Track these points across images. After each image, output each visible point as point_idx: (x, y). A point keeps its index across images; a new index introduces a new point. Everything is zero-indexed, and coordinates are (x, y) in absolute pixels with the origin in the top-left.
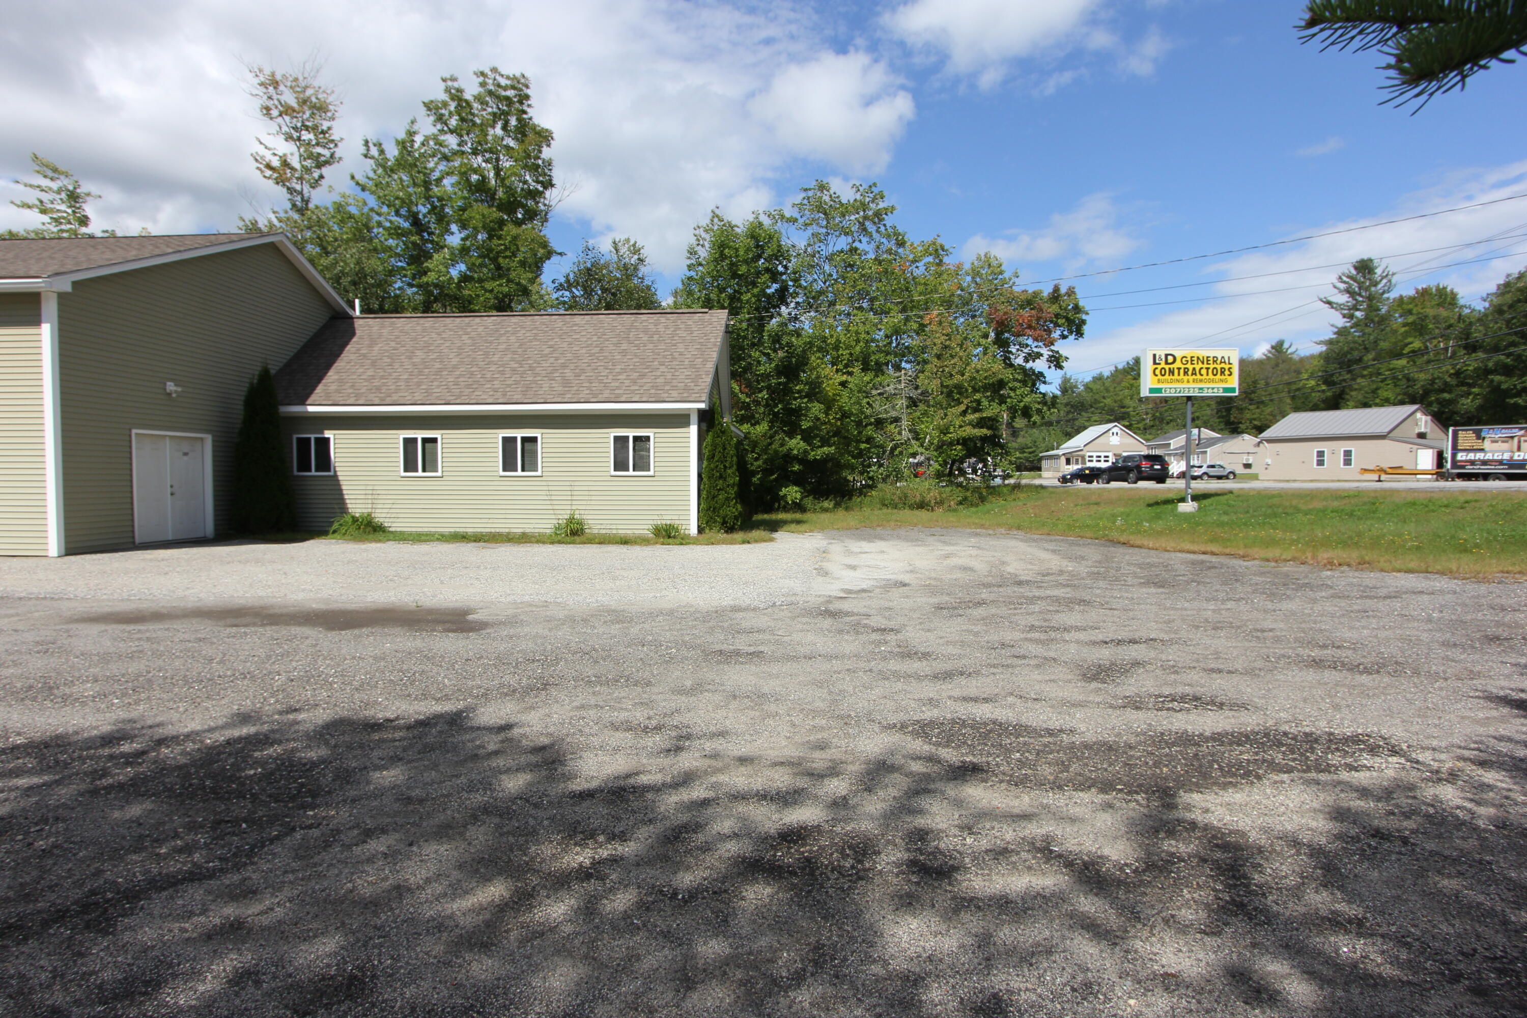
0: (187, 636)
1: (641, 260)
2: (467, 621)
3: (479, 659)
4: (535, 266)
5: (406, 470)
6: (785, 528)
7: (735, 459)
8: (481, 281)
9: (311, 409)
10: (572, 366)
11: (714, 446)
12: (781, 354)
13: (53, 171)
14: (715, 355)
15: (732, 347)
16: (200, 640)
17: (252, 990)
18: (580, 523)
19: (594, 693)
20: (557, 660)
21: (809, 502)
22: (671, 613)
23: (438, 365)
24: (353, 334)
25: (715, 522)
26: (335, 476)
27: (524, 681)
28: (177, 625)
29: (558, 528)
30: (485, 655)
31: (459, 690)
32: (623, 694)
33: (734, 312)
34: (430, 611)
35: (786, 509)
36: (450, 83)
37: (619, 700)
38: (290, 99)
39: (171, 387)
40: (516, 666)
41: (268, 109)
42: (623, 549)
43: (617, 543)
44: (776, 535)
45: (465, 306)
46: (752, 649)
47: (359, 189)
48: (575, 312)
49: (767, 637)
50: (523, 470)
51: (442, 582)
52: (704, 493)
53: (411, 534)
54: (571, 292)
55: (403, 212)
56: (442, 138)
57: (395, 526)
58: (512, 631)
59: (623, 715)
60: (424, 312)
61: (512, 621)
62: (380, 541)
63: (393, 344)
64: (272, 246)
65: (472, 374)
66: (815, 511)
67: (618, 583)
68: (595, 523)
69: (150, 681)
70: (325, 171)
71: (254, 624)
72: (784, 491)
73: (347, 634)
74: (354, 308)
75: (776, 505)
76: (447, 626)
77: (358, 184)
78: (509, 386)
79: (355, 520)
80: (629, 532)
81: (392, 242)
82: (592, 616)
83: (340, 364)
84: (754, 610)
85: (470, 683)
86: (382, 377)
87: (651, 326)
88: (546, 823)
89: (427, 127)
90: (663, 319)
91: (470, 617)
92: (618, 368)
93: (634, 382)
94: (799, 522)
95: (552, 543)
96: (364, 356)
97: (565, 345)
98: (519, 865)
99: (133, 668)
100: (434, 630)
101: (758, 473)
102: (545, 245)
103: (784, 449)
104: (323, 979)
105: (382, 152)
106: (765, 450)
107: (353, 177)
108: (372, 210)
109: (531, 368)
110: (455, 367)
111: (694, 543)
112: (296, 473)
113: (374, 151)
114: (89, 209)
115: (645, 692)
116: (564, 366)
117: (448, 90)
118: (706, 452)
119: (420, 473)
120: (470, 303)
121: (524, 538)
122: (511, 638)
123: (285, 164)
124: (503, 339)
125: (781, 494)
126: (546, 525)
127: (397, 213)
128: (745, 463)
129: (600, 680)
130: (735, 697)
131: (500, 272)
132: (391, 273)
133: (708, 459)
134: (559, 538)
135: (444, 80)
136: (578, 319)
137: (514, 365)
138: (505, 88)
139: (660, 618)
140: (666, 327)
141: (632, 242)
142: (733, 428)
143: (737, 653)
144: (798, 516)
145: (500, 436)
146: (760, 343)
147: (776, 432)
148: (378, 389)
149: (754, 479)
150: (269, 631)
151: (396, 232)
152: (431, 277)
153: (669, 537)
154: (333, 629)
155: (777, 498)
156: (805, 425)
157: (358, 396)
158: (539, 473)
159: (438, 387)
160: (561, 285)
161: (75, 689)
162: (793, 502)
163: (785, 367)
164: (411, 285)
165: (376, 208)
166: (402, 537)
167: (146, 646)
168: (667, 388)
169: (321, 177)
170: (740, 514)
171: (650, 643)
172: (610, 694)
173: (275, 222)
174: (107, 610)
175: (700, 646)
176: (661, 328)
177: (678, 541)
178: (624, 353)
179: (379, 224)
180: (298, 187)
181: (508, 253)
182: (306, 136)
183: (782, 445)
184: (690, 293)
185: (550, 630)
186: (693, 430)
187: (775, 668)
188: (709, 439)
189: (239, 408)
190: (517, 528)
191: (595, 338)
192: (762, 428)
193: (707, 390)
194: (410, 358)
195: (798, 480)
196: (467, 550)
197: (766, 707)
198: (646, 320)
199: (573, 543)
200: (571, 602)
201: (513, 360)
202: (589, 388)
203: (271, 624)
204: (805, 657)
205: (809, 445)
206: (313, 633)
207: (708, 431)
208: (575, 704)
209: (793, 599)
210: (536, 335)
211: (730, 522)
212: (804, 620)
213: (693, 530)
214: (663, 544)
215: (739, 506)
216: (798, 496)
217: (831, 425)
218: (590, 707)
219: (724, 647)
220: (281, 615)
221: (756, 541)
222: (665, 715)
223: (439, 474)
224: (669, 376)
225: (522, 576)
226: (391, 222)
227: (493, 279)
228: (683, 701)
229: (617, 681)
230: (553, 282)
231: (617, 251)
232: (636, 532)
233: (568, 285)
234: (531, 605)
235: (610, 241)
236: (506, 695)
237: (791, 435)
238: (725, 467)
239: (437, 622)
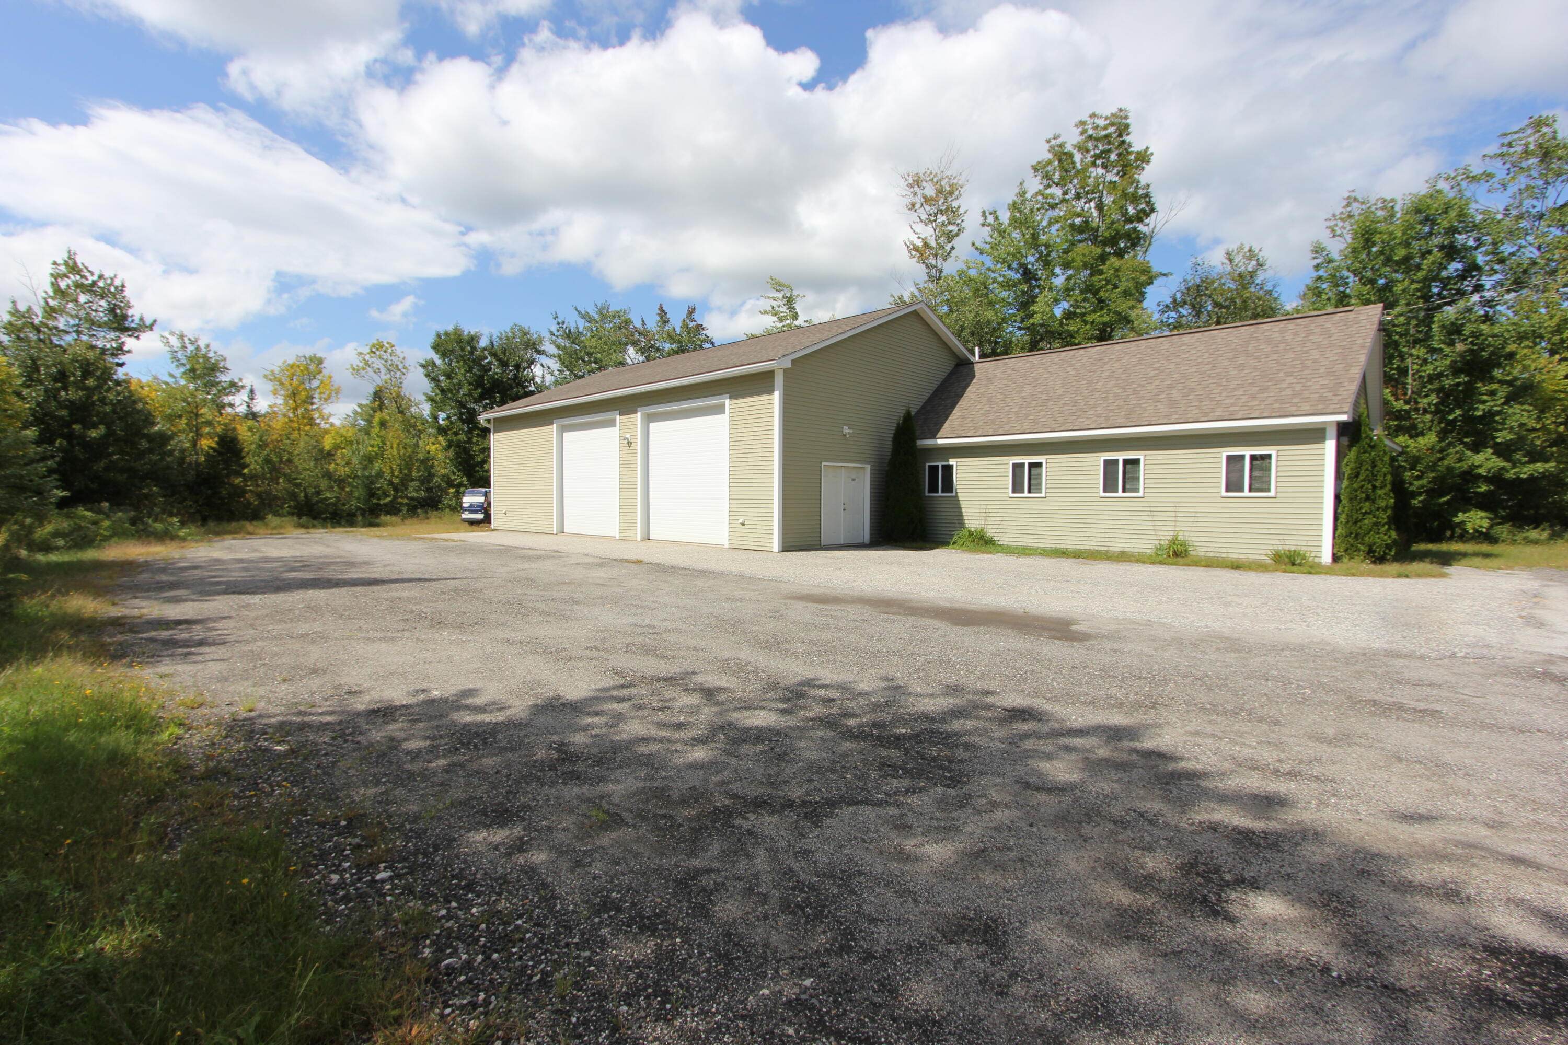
0: (855, 617)
1: (1260, 265)
2: (1070, 631)
3: (1085, 667)
4: (1137, 293)
5: (1014, 492)
6: (1464, 561)
7: (1389, 477)
8: (1083, 315)
9: (940, 441)
10: (1180, 387)
11: (1360, 463)
12: (1460, 347)
13: (778, 285)
14: (1362, 359)
15: (1386, 346)
16: (864, 621)
17: (912, 905)
18: (1183, 544)
19: (1210, 721)
20: (1166, 681)
21: (1503, 531)
22: (1301, 648)
23: (1044, 397)
24: (974, 377)
25: (1358, 550)
26: (957, 496)
27: (1131, 696)
28: (849, 608)
29: (1159, 549)
30: (1090, 665)
31: (1067, 694)
32: (1245, 729)
33: (1389, 306)
34: (1036, 618)
35: (1463, 537)
36: (1053, 142)
37: (1241, 734)
38: (930, 191)
39: (846, 430)
40: (1122, 680)
41: (913, 205)
42: (1235, 574)
43: (1227, 567)
44: (1447, 570)
45: (1067, 340)
46: (1422, 706)
47: (978, 253)
48: (1181, 331)
49: (1444, 693)
50: (1124, 491)
51: (1046, 593)
52: (1343, 518)
53: (1016, 547)
54: (1178, 312)
55: (1015, 265)
56: (1049, 191)
57: (1003, 540)
58: (1116, 646)
59: (1247, 752)
60: (1030, 351)
61: (1113, 636)
62: (990, 553)
63: (1005, 382)
64: (915, 314)
65: (1076, 402)
66: (1514, 542)
67: (1230, 609)
68: (1201, 545)
69: (834, 647)
70: (955, 242)
71: (899, 614)
72: (1461, 517)
73: (968, 629)
74: (973, 354)
75: (1448, 533)
76: (1053, 633)
77: (977, 249)
78: (1112, 411)
79: (971, 534)
80: (1241, 556)
81: (1005, 294)
82: (1202, 641)
83: (963, 403)
84: (1422, 658)
85: (1078, 689)
86: (997, 411)
87: (1276, 335)
88: (1163, 842)
89: (1034, 185)
90: (1291, 325)
91: (1074, 628)
92: (1233, 384)
93: (1253, 397)
94: (1486, 556)
95: (1153, 563)
96: (982, 394)
97: (1172, 366)
98: (1136, 877)
99: (825, 636)
100: (1041, 636)
101: (1420, 494)
102: (1146, 271)
103: (1465, 466)
104: (964, 918)
105: (996, 218)
106: (1433, 467)
107: (973, 244)
108: (989, 269)
109: (1135, 392)
110: (1060, 398)
111: (1327, 573)
112: (927, 494)
113: (990, 219)
114: (798, 307)
115: (1273, 732)
116: (1171, 387)
117: (1052, 149)
118: (1347, 471)
119: (1026, 494)
120: (1072, 337)
121: (1123, 557)
122: (1115, 652)
123: (926, 245)
124: (1107, 367)
125: (1457, 520)
126: (1146, 545)
127: (1009, 267)
128: (1402, 482)
129: (1214, 708)
130: (1400, 759)
131: (1101, 303)
132: (1004, 320)
133: (1350, 478)
134: (1160, 558)
135: (1048, 141)
136: (1186, 338)
137: (1117, 390)
138: (1105, 128)
139: (1287, 653)
140: (1296, 334)
141: (1246, 249)
142: (1387, 442)
143: (1400, 707)
144: (1485, 548)
145: (1102, 459)
146: (1428, 336)
147: (1450, 444)
148: (993, 422)
149: (1415, 502)
150: (910, 620)
151: (1008, 285)
152: (1037, 319)
153: (1293, 564)
154: (957, 624)
155: (1452, 526)
156: (1502, 436)
157: (976, 429)
158: (1140, 494)
159: (1044, 416)
160: (1167, 306)
161: (792, 646)
162: (1476, 531)
163: (1467, 363)
164: (1020, 329)
165: (992, 267)
166: (1009, 550)
167: (831, 621)
168: (1295, 400)
169: (953, 248)
170: (1395, 542)
171: (1275, 679)
172: (1229, 726)
173: (917, 293)
174: (806, 592)
175: (1343, 691)
176: (1288, 336)
177: (1306, 569)
178: (1242, 367)
179: (995, 281)
180: (934, 262)
181: (1109, 287)
182: (941, 219)
183: (1460, 460)
184: (1318, 293)
185: (1156, 649)
186: (1330, 446)
187: (1463, 735)
188: (1352, 454)
189: (888, 444)
190: (1116, 547)
191: (1206, 355)
192: (1430, 439)
193: (1351, 399)
194: (1020, 392)
195: (1485, 503)
196: (1067, 565)
197: (1450, 781)
198: (1268, 330)
199: (1176, 564)
200: (1177, 624)
201: (1116, 385)
202: (1198, 407)
203: (911, 615)
204: (1512, 729)
205: (1508, 460)
206: (942, 626)
207: (1350, 446)
208: (1189, 729)
209: (1485, 651)
210: (1141, 359)
211: (1380, 552)
212: (1506, 680)
213: (1326, 557)
214: (1285, 571)
215: (1394, 534)
216: (1486, 523)
217: (1549, 432)
218: (1206, 735)
219: (1379, 697)
220: (918, 608)
221: (1419, 576)
222: (1301, 762)
223: (1043, 495)
224: (1298, 387)
225: (1123, 594)
226: (1004, 276)
227: (1094, 311)
228: (1323, 750)
229: (1237, 713)
230: (1159, 305)
231: (1231, 261)
232: (1251, 557)
233: (1176, 304)
234: (1134, 623)
235: (1223, 253)
236: (1114, 706)
237: (1476, 448)
238: (1374, 487)
239: (1044, 629)
